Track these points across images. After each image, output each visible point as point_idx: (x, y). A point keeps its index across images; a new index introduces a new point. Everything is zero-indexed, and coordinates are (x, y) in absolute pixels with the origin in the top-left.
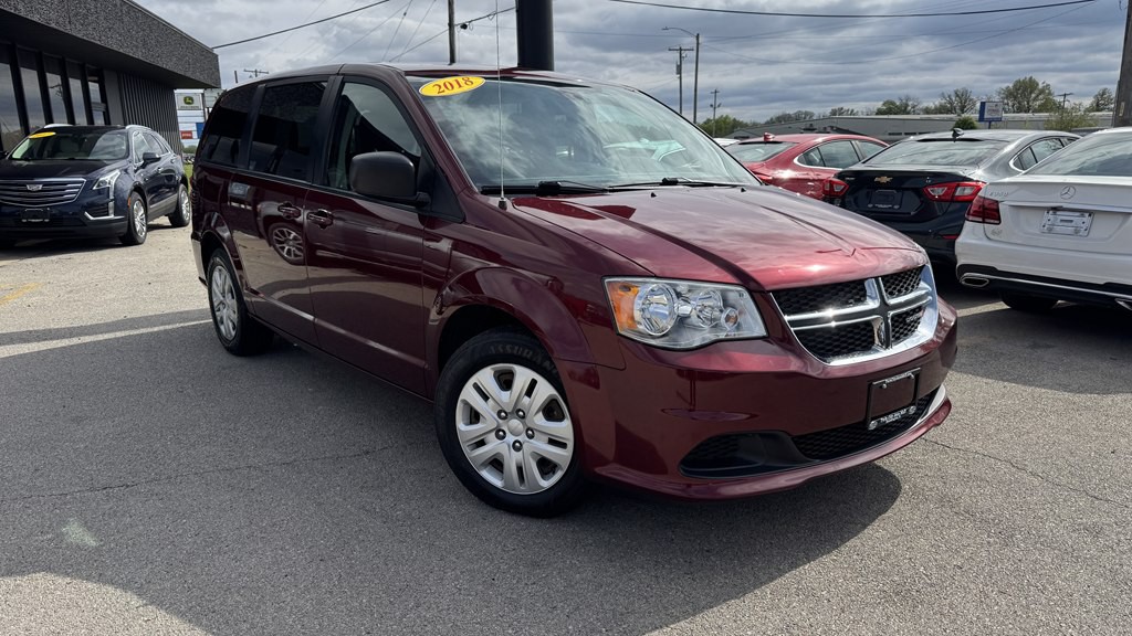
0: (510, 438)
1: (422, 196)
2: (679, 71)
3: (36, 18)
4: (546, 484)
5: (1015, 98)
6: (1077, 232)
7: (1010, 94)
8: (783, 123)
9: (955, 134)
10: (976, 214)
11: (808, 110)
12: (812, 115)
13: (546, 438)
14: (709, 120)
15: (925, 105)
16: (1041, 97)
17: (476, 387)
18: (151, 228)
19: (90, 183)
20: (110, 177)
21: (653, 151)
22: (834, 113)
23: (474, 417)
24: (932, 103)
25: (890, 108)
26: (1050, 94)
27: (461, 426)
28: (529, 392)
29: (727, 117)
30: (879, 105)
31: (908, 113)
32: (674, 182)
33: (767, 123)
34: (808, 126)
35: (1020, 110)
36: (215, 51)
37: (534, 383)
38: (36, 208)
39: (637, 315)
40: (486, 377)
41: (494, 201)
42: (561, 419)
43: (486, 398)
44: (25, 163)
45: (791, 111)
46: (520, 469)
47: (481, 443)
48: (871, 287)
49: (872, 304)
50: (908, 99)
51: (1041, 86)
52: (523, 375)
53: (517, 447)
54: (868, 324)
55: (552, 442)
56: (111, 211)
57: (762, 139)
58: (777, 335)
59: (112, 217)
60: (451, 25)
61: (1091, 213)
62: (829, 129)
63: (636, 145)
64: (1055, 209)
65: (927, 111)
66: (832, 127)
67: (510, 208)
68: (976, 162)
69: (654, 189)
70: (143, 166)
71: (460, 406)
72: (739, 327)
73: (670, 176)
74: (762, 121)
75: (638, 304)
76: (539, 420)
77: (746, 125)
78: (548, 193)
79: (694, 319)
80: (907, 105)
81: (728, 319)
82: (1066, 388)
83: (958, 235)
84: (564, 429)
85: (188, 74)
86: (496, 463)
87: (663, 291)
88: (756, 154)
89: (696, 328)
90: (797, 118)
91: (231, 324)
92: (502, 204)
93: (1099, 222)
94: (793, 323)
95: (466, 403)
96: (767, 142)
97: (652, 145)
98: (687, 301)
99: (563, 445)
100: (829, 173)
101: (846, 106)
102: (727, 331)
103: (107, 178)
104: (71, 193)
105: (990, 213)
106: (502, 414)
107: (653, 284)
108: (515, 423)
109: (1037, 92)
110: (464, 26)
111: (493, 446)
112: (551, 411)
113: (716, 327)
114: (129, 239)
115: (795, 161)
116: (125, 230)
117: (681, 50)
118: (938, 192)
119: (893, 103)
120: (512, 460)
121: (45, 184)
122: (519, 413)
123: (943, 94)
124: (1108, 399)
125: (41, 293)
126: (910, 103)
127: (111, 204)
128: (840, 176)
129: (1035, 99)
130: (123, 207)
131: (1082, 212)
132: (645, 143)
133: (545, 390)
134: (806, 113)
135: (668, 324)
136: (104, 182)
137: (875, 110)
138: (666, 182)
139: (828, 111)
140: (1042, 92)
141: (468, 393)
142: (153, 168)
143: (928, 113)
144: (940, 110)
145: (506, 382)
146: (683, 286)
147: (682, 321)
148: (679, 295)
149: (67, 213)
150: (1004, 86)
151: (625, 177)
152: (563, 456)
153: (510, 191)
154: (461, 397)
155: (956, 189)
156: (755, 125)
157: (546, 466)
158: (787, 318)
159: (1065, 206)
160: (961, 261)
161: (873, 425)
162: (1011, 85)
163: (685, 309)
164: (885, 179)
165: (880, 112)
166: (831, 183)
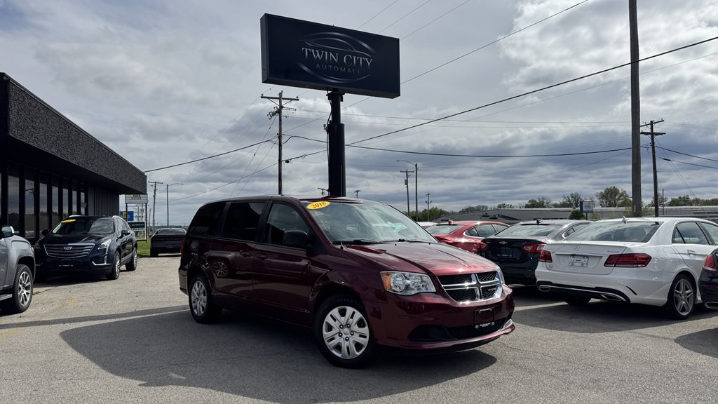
0: (344, 336)
1: (310, 245)
2: (406, 183)
3: (74, 162)
4: (358, 354)
5: (607, 198)
6: (583, 265)
7: (603, 196)
8: (469, 213)
9: (538, 222)
10: (542, 258)
11: (485, 205)
12: (487, 208)
13: (358, 335)
14: (425, 210)
15: (554, 202)
16: (622, 198)
17: (331, 316)
18: (121, 271)
19: (97, 246)
20: (107, 243)
21: (394, 228)
22: (500, 206)
23: (330, 328)
24: (559, 201)
25: (533, 204)
26: (626, 196)
27: (324, 332)
28: (352, 317)
29: (436, 208)
30: (527, 202)
31: (544, 207)
32: (403, 241)
33: (460, 212)
34: (484, 214)
35: (610, 205)
36: (146, 174)
37: (354, 313)
38: (68, 259)
39: (392, 285)
40: (335, 312)
41: (339, 247)
42: (364, 326)
43: (335, 320)
44: (58, 235)
45: (474, 205)
46: (348, 348)
47: (333, 339)
48: (473, 277)
49: (474, 283)
50: (543, 199)
51: (620, 192)
52: (350, 310)
53: (347, 339)
54: (473, 289)
55: (361, 336)
56: (105, 261)
57: (448, 223)
58: (440, 292)
59: (105, 264)
60: (280, 161)
61: (587, 257)
62: (497, 216)
63: (385, 225)
64: (573, 255)
65: (556, 206)
66: (499, 215)
67: (344, 249)
68: (546, 234)
69: (397, 243)
70: (121, 237)
71: (324, 324)
72: (427, 289)
73: (402, 238)
74: (457, 211)
75: (392, 280)
76: (356, 328)
77: (448, 213)
78: (358, 244)
79: (411, 286)
80: (543, 202)
81: (423, 286)
82: (577, 331)
83: (535, 269)
84: (365, 330)
85: (133, 187)
86: (338, 347)
87: (400, 276)
88: (445, 231)
89: (413, 289)
90: (478, 209)
91: (201, 308)
92: (342, 248)
93: (591, 260)
94: (445, 288)
95: (327, 323)
96: (450, 224)
97: (393, 225)
98: (409, 279)
99: (365, 337)
100: (479, 240)
101: (507, 203)
102: (424, 290)
103: (105, 243)
104: (86, 252)
105: (547, 257)
106: (342, 326)
107: (397, 273)
108: (346, 330)
109: (619, 195)
110: (287, 162)
111: (337, 340)
112: (360, 324)
113: (419, 289)
114: (111, 276)
115: (464, 234)
116: (110, 271)
117: (407, 172)
118: (529, 248)
119: (535, 201)
120: (345, 345)
121: (74, 246)
122: (348, 325)
123: (564, 196)
124: (593, 335)
125: (83, 301)
126: (545, 201)
127: (106, 257)
128: (483, 241)
129: (619, 199)
130: (111, 260)
131: (584, 256)
132: (389, 224)
133: (358, 315)
134: (483, 207)
135: (403, 288)
136: (104, 245)
137: (524, 205)
138: (400, 240)
139: (496, 205)
140: (622, 195)
141: (328, 319)
142: (125, 238)
143: (556, 207)
144: (563, 205)
145: (343, 313)
146: (407, 274)
147: (407, 287)
148: (406, 278)
149: (79, 262)
150: (599, 191)
151: (382, 239)
152: (364, 341)
153: (345, 243)
154: (326, 320)
155: (536, 247)
156: (453, 213)
157: (358, 346)
158: (443, 286)
159: (576, 253)
160: (538, 280)
161: (477, 327)
162: (603, 191)
163: (408, 282)
164: (504, 243)
165: (527, 206)
166: (480, 244)
